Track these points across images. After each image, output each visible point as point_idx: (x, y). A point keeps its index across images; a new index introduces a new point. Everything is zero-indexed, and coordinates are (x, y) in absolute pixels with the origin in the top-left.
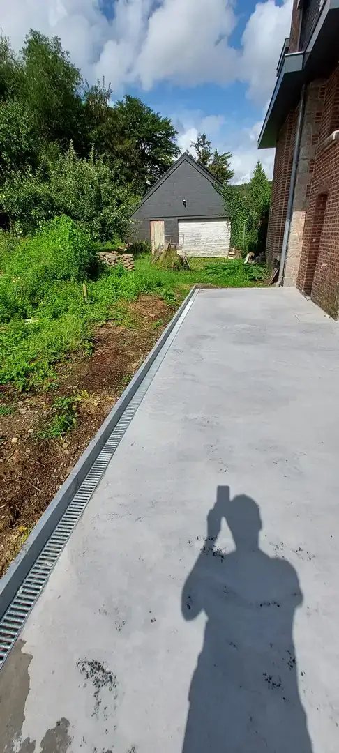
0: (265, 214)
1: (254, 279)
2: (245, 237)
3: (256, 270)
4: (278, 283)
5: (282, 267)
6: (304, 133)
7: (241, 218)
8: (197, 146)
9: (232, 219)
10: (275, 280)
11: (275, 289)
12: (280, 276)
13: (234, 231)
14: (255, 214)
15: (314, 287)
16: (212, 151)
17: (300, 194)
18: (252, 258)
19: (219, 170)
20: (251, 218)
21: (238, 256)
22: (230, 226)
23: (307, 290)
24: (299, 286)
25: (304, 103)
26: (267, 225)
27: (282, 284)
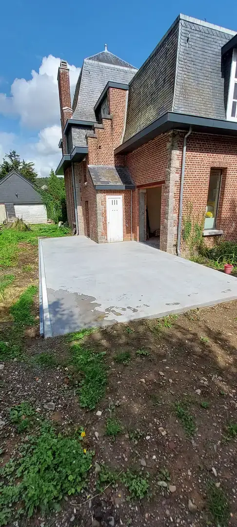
0: (63, 202)
1: (66, 233)
2: (56, 214)
3: (66, 230)
4: (77, 234)
5: (77, 227)
6: (75, 178)
7: (51, 204)
8: (10, 156)
9: (46, 205)
10: (75, 233)
11: (76, 236)
12: (77, 231)
13: (49, 210)
14: (58, 202)
15: (90, 234)
16: (21, 161)
17: (78, 200)
18: (62, 224)
19: (28, 172)
20: (56, 204)
21: (53, 223)
22: (46, 208)
23: (89, 236)
24: (85, 235)
25: (74, 168)
26: (66, 208)
27: (78, 234)
